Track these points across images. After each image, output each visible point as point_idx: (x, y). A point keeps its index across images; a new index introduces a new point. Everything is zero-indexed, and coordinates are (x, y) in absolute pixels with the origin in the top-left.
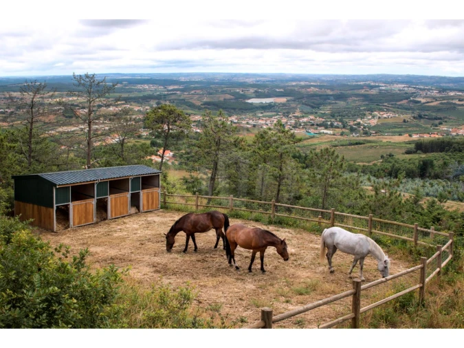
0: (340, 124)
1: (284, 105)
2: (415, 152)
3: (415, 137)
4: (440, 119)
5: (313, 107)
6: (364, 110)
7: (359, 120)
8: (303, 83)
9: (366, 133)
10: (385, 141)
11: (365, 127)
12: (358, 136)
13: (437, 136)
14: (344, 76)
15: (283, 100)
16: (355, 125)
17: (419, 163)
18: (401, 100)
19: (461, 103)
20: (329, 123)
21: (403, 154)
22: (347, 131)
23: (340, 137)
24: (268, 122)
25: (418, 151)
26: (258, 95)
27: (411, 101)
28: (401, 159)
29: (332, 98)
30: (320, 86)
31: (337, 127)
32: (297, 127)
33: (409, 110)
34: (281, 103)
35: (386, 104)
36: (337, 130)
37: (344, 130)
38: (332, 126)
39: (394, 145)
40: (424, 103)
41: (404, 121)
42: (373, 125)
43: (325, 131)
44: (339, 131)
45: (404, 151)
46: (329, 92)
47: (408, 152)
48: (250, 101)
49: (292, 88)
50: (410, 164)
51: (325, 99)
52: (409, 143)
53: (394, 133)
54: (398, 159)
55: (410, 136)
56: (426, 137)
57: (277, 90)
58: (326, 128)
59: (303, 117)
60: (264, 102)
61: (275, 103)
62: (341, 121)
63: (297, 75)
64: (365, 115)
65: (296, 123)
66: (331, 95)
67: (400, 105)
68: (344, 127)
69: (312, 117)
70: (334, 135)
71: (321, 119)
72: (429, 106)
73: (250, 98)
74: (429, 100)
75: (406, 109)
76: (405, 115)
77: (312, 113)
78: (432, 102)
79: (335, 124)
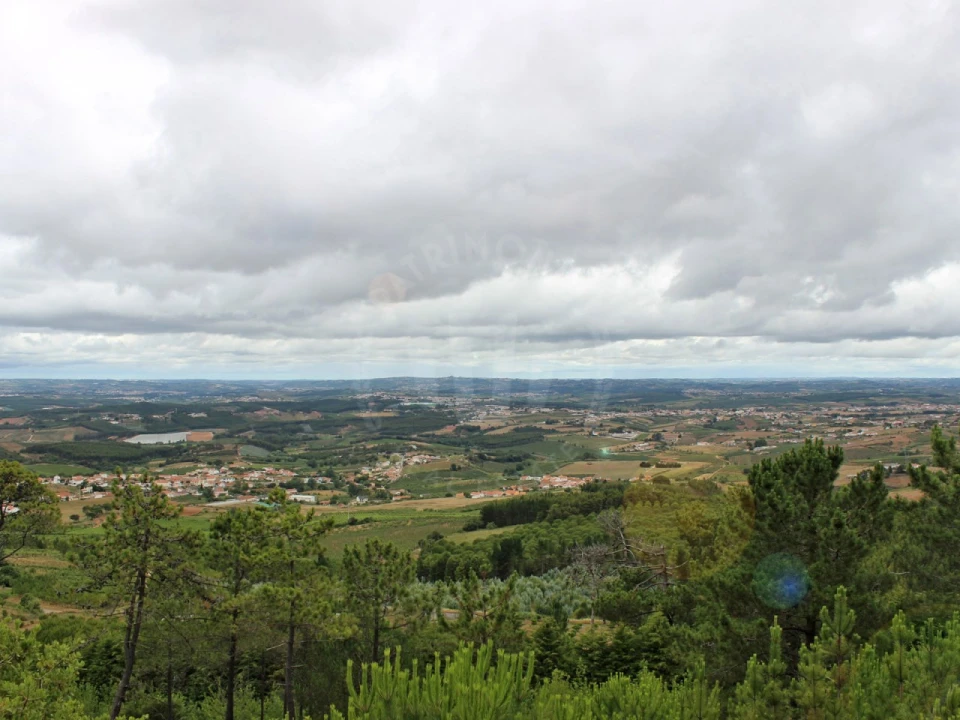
0: (329, 480)
1: (209, 446)
2: (483, 527)
3: (478, 497)
4: (518, 459)
5: (270, 449)
6: (374, 449)
7: (365, 471)
8: (245, 399)
9: (383, 497)
10: (420, 509)
11: (378, 485)
12: (366, 504)
13: (517, 493)
14: (329, 382)
15: (207, 436)
16: (358, 481)
17: (495, 549)
18: (443, 426)
19: (551, 427)
20: (306, 480)
21: (460, 532)
22: (344, 494)
23: (329, 507)
24: (177, 484)
25: (490, 524)
26: (153, 428)
27: (462, 428)
28: (458, 543)
29: (307, 428)
30: (282, 404)
31: (323, 487)
32: (239, 493)
33: (459, 445)
34: (202, 443)
35: (415, 436)
36: (324, 493)
37: (337, 493)
38: (312, 485)
39: (440, 517)
40: (486, 431)
41: (454, 468)
42: (393, 479)
43: (300, 497)
44: (328, 494)
45: (461, 527)
46: (301, 417)
47: (470, 528)
48: (134, 440)
49: (224, 409)
50: (476, 551)
51: (294, 432)
52: (468, 509)
53: (435, 493)
54: (453, 543)
55: (467, 496)
56: (497, 496)
57: (193, 415)
58: (301, 489)
59: (251, 470)
60: (165, 442)
61: (190, 443)
62: (330, 474)
63: (233, 383)
64: (376, 459)
65: (237, 484)
66: (306, 422)
67: (442, 436)
68: (337, 486)
69: (268, 469)
70: (318, 503)
71: (289, 473)
72: (494, 437)
73: (132, 434)
74: (494, 423)
75: (454, 444)
76: (453, 456)
77: (268, 461)
78: (499, 428)
79: (319, 481)
